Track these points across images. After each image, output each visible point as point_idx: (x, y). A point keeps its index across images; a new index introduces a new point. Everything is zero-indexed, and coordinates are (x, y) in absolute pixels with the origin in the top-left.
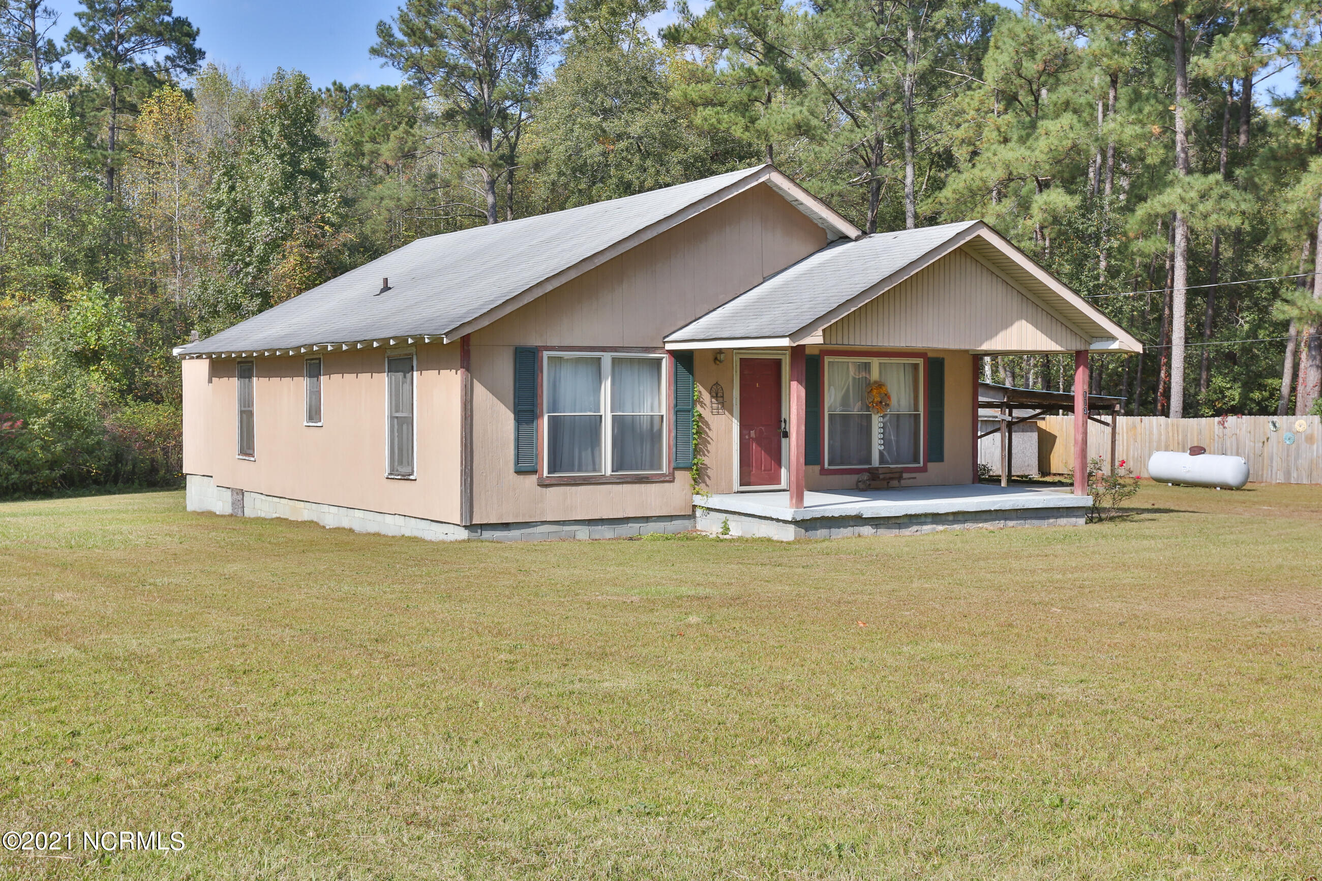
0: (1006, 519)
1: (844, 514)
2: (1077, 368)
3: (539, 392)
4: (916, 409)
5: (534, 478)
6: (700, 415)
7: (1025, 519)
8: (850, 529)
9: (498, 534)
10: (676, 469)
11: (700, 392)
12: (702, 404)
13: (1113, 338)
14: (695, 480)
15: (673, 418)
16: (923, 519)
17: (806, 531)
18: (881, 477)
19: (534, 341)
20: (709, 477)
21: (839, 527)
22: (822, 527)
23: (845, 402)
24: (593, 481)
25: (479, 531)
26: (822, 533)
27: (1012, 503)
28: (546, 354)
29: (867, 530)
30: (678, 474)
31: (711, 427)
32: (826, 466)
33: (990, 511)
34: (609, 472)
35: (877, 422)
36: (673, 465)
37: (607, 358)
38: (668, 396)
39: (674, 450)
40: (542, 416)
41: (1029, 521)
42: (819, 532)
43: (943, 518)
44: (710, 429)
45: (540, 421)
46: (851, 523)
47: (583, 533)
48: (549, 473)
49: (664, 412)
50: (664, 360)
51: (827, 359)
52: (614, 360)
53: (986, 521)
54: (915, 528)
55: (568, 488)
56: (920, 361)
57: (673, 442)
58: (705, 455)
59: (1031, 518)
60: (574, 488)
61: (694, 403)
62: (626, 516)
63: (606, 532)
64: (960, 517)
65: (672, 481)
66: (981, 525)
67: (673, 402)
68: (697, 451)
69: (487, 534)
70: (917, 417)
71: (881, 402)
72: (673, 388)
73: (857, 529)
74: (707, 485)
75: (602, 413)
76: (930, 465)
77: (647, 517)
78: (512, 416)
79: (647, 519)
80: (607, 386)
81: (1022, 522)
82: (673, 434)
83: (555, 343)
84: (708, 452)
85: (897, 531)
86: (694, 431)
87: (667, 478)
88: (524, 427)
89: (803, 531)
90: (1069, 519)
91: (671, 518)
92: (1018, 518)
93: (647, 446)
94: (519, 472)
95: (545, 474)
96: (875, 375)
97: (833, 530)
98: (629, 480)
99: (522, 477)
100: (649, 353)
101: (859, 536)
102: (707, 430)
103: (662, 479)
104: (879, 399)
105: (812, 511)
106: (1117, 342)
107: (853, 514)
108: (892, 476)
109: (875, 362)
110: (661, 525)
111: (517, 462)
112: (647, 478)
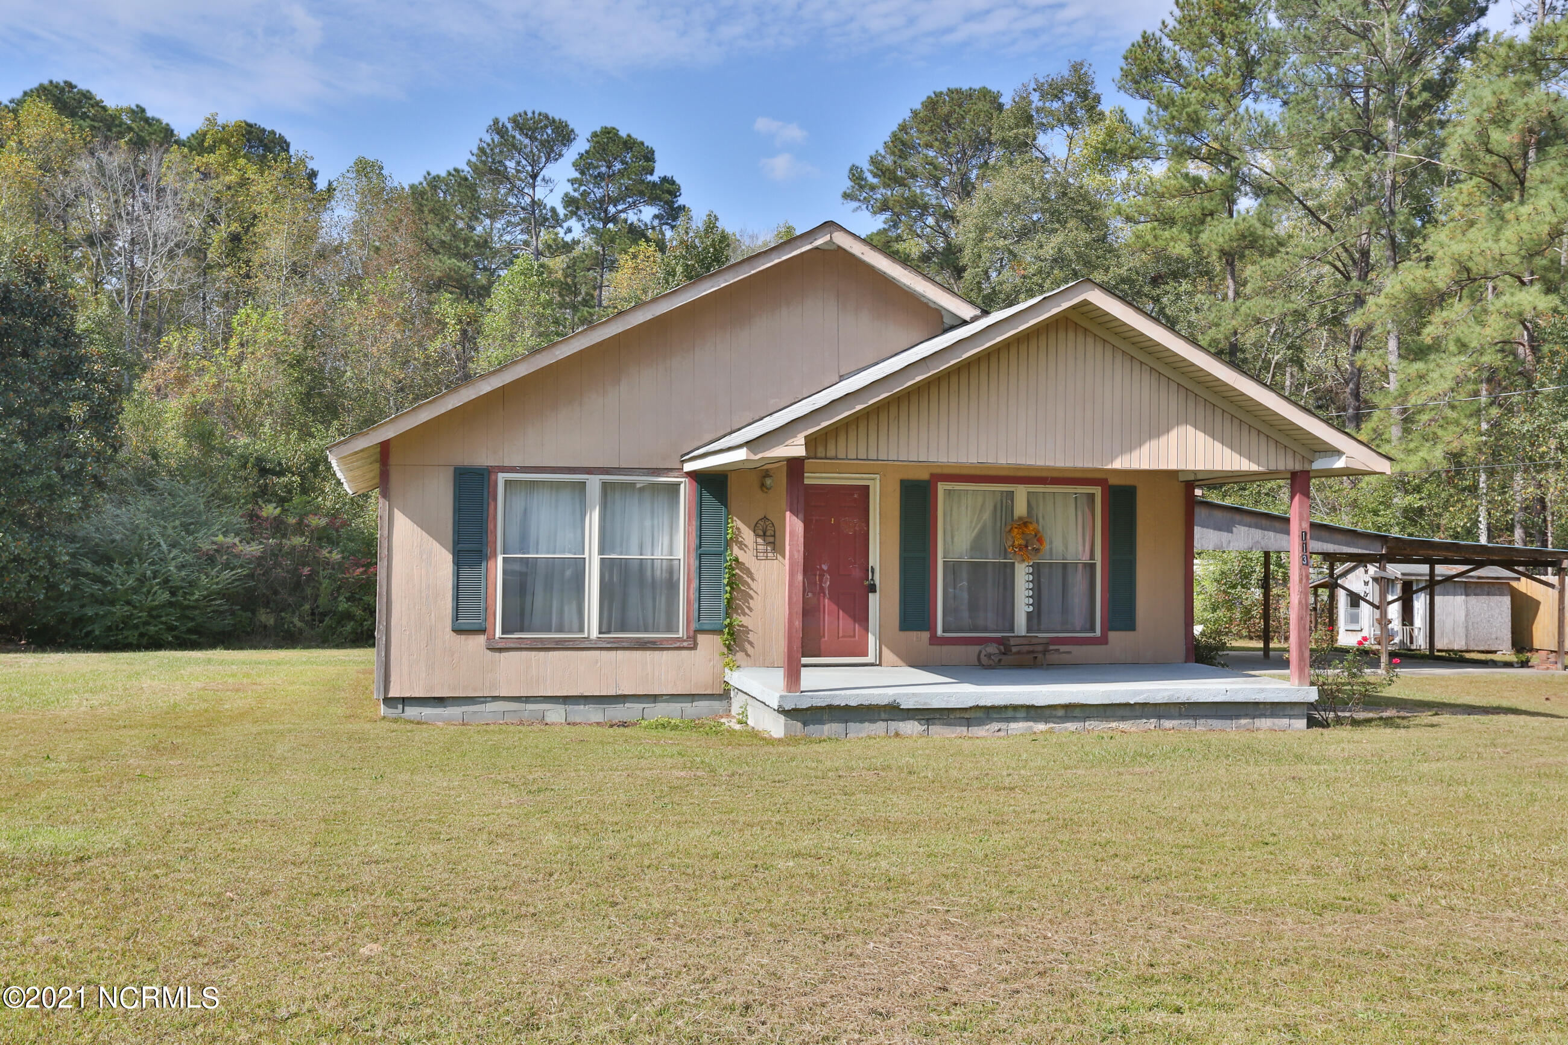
0: (1159, 717)
1: (866, 703)
2: (1292, 498)
3: (491, 526)
4: (1092, 557)
5: (481, 639)
6: (736, 560)
7: (1195, 717)
8: (882, 724)
9: (427, 712)
10: (697, 631)
11: (738, 529)
12: (742, 546)
13: (1338, 453)
14: (729, 647)
15: (694, 564)
17: (805, 724)
18: (1014, 649)
19: (483, 459)
20: (751, 644)
21: (862, 721)
22: (832, 721)
23: (977, 545)
24: (567, 645)
25: (400, 706)
26: (830, 729)
27: (1166, 694)
28: (502, 477)
29: (911, 727)
30: (701, 638)
31: (756, 576)
32: (939, 632)
33: (1127, 705)
34: (595, 634)
35: (1022, 576)
36: (694, 626)
37: (594, 483)
38: (687, 534)
39: (696, 606)
40: (495, 556)
41: (1202, 721)
42: (826, 727)
43: (1047, 712)
44: (753, 580)
45: (491, 563)
46: (883, 716)
47: (555, 714)
48: (504, 631)
49: (681, 557)
50: (682, 486)
51: (942, 487)
52: (605, 485)
53: (1123, 718)
54: (995, 726)
55: (533, 653)
56: (1097, 491)
57: (694, 596)
58: (745, 614)
59: (1207, 717)
60: (542, 654)
61: (728, 544)
62: (619, 693)
63: (593, 714)
64: (1077, 712)
65: (694, 647)
66: (1114, 725)
67: (694, 542)
68: (731, 607)
69: (412, 712)
70: (1092, 566)
71: (1027, 547)
72: (695, 523)
73: (893, 725)
74: (748, 655)
75: (586, 555)
76: (1112, 635)
77: (655, 696)
78: (451, 556)
79: (654, 698)
80: (594, 518)
81: (1191, 722)
82: (695, 584)
83: (516, 462)
84: (750, 609)
85: (965, 729)
86: (726, 581)
87: (685, 644)
88: (465, 572)
89: (799, 725)
90: (1276, 721)
91: (692, 697)
92: (1181, 716)
93: (662, 602)
94: (458, 631)
95: (498, 633)
96: (1020, 508)
97: (851, 725)
98: (626, 645)
99: (463, 637)
100: (659, 475)
101: (897, 735)
102: (749, 580)
103: (678, 645)
104: (1023, 542)
105: (817, 697)
106: (1344, 458)
107: (885, 702)
108: (1031, 648)
109: (1021, 493)
110: (675, 707)
111: (456, 617)
112: (654, 643)
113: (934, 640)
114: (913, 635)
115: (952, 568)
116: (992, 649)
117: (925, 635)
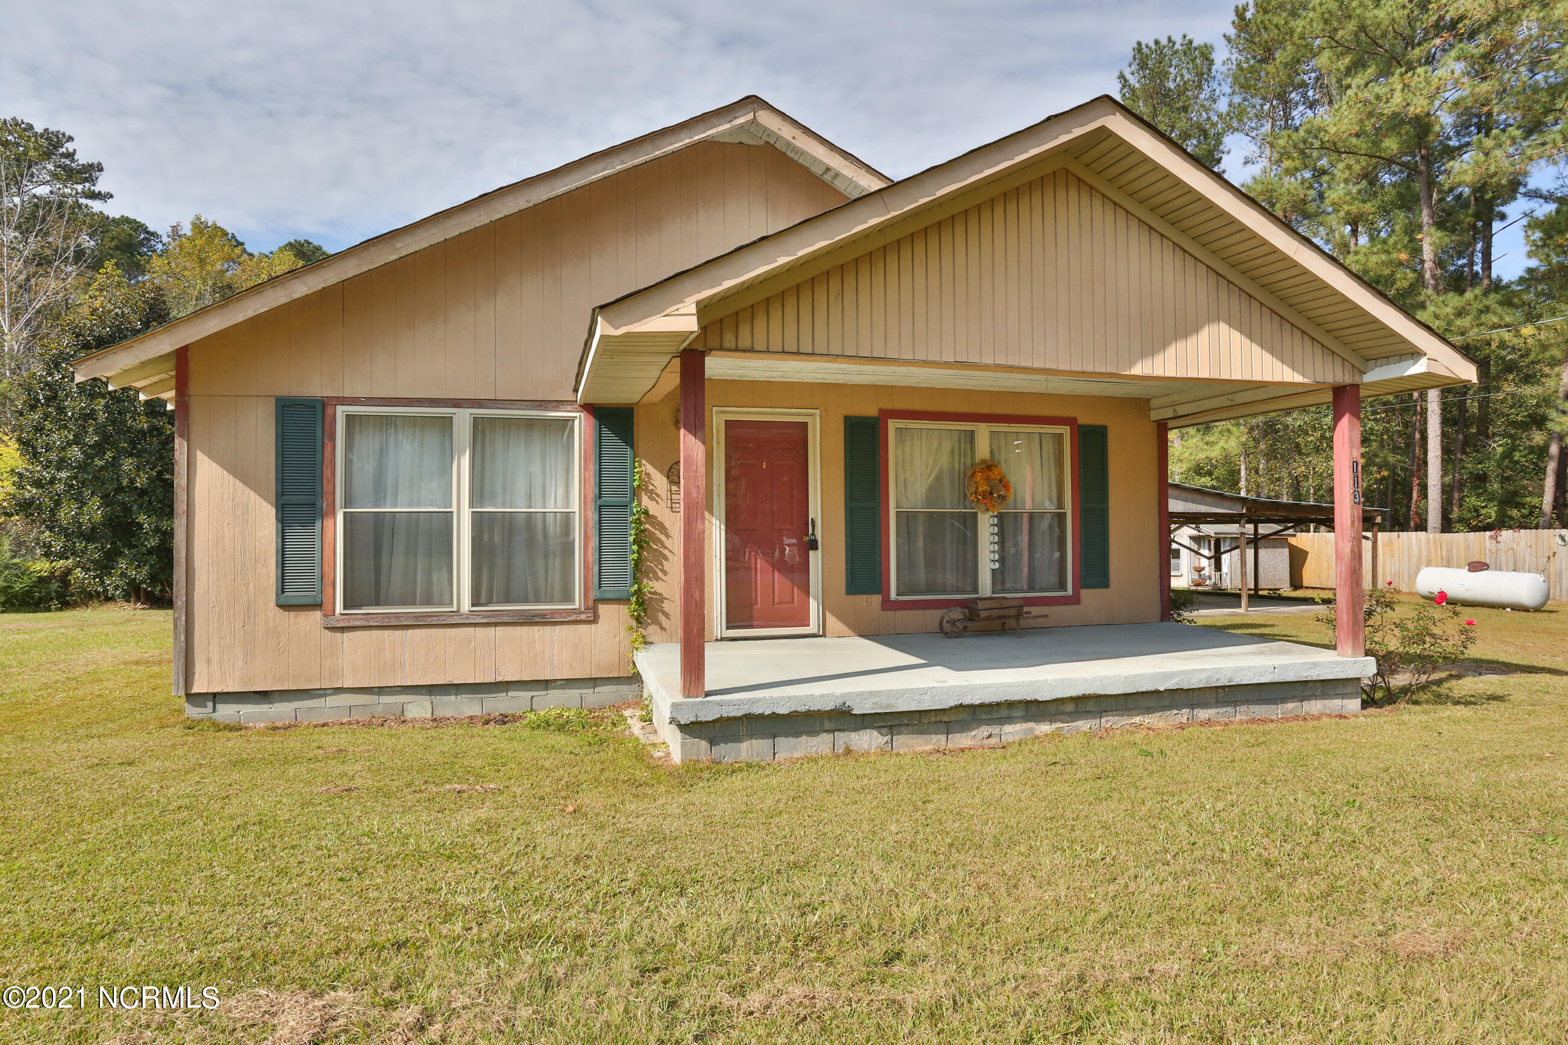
0: (1192, 706)
1: (802, 709)
2: (1337, 419)
3: (327, 473)
4: (1060, 505)
5: (317, 615)
6: (646, 513)
7: (1235, 703)
8: (826, 738)
9: (247, 710)
10: (597, 601)
11: (648, 475)
12: (653, 495)
13: (1416, 354)
14: (638, 619)
15: (593, 517)
16: (1004, 713)
17: (712, 743)
18: (983, 614)
19: (316, 388)
20: (667, 615)
21: (797, 734)
22: (752, 736)
23: (934, 494)
24: (429, 621)
25: (210, 704)
26: (750, 749)
27: (1203, 676)
28: (341, 411)
29: (868, 740)
30: (603, 609)
31: (671, 533)
32: (893, 595)
33: (1157, 692)
34: (466, 606)
35: (986, 527)
36: (594, 594)
37: (463, 419)
38: (583, 481)
39: (596, 569)
40: (334, 514)
41: (1244, 708)
42: (745, 746)
43: (1053, 708)
44: (668, 536)
45: (328, 522)
46: (827, 725)
47: (419, 708)
48: (345, 607)
49: (576, 509)
50: (577, 422)
51: (893, 425)
52: (478, 423)
53: (1149, 710)
54: (984, 731)
55: (387, 633)
56: (1065, 431)
57: (593, 557)
58: (658, 579)
59: (1248, 702)
60: (398, 633)
61: (635, 493)
62: (499, 679)
63: (469, 706)
64: (1091, 706)
65: (595, 620)
66: (1137, 719)
67: (593, 491)
68: (639, 570)
69: (226, 712)
70: (1061, 517)
71: (991, 493)
72: (593, 468)
73: (843, 738)
74: (662, 628)
75: (454, 509)
76: (1085, 593)
77: (547, 681)
78: (274, 510)
79: (546, 684)
80: (464, 464)
81: (1230, 709)
82: (594, 542)
83: (361, 392)
84: (665, 573)
85: (943, 737)
86: (631, 539)
87: (583, 617)
88: (295, 534)
89: (704, 744)
90: (1327, 702)
91: (594, 682)
92: (1218, 703)
93: (556, 564)
94: (284, 607)
95: (339, 608)
96: (983, 450)
97: (781, 741)
98: (507, 619)
99: (292, 614)
100: (546, 409)
101: (848, 751)
102: (662, 537)
103: (573, 618)
104: (988, 489)
105: (729, 703)
106: (1424, 361)
107: (829, 706)
108: (1003, 613)
109: (983, 431)
110: (572, 695)
111: (282, 589)
112: (543, 616)
113: (888, 605)
114: (861, 600)
115: (907, 519)
116: (956, 614)
117: (877, 599)
